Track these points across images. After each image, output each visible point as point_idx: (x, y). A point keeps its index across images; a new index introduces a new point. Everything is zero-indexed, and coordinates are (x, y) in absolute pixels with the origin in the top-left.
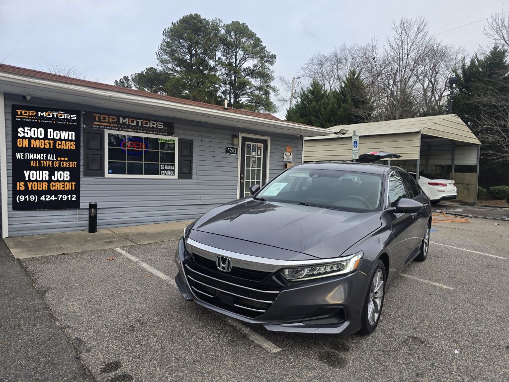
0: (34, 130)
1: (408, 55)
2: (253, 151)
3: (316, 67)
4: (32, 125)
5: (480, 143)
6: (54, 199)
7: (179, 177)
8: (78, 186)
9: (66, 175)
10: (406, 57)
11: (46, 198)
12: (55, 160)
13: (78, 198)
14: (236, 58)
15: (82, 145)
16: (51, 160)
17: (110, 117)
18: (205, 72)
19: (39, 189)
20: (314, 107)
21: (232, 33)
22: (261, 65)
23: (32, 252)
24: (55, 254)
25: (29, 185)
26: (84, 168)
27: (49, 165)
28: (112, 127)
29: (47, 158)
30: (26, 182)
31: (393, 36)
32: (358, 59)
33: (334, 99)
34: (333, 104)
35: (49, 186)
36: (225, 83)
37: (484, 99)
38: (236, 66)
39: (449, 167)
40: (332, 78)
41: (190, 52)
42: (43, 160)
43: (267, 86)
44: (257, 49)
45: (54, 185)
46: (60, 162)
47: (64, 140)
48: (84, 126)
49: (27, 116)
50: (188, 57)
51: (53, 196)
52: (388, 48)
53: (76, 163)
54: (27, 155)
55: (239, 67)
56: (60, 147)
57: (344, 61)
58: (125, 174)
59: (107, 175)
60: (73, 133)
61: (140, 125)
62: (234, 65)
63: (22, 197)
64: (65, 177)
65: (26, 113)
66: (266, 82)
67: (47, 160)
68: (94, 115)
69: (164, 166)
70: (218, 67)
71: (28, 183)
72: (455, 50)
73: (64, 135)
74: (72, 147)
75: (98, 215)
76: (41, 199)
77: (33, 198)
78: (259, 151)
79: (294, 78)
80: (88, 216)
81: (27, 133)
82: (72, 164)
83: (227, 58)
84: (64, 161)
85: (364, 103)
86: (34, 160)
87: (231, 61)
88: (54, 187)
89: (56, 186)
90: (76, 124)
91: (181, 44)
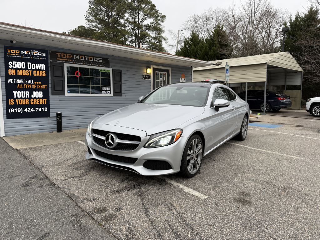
0: (19, 63)
1: (255, 14)
2: (160, 77)
3: (193, 24)
4: (17, 60)
5: (303, 71)
6: (33, 111)
7: (114, 95)
8: (48, 101)
9: (41, 94)
10: (254, 15)
11: (28, 110)
12: (33, 84)
13: (49, 109)
14: (139, 18)
15: (50, 74)
16: (30, 84)
17: (67, 55)
18: (118, 28)
19: (23, 104)
20: (193, 49)
21: (136, 2)
22: (155, 22)
23: (24, 145)
24: (40, 145)
25: (17, 101)
26: (52, 90)
27: (29, 87)
28: (69, 61)
29: (28, 81)
30: (15, 99)
32: (220, 18)
33: (207, 44)
34: (206, 47)
35: (30, 102)
36: (132, 35)
37: (304, 42)
38: (139, 23)
39: (283, 87)
40: (203, 31)
41: (107, 14)
42: (25, 84)
43: (160, 37)
44: (153, 12)
45: (33, 101)
46: (36, 85)
47: (38, 70)
48: (51, 61)
49: (14, 54)
50: (106, 18)
51: (33, 109)
52: (242, 9)
53: (46, 85)
54: (15, 80)
55: (141, 24)
56: (35, 75)
57: (211, 19)
58: (79, 93)
59: (67, 94)
60: (44, 65)
61: (87, 60)
62: (137, 23)
63: (12, 110)
64: (40, 96)
65: (13, 51)
66: (159, 34)
67: (28, 84)
68: (57, 53)
69: (104, 88)
70: (127, 25)
71: (16, 100)
73: (38, 67)
74: (43, 75)
75: (62, 121)
76: (25, 111)
77: (20, 110)
78: (164, 77)
79: (179, 31)
80: (56, 121)
81: (15, 65)
82: (44, 87)
83: (133, 18)
84: (39, 84)
85: (227, 45)
86: (19, 84)
87: (135, 20)
88: (33, 102)
89: (34, 101)
90: (45, 59)
91: (101, 9)
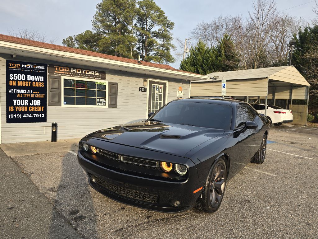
0: (19, 76)
1: (263, 25)
2: (156, 90)
3: (201, 32)
4: (18, 72)
5: (309, 85)
6: (31, 116)
7: (109, 107)
8: (45, 109)
9: (39, 102)
11: (26, 116)
12: (32, 94)
13: (45, 116)
14: (147, 24)
16: (29, 93)
17: (65, 68)
18: (126, 34)
19: (22, 110)
20: (199, 59)
21: (144, 7)
22: (164, 29)
25: (17, 108)
26: (49, 101)
27: (28, 96)
28: (66, 74)
29: (27, 92)
30: (14, 107)
31: (253, 11)
32: (230, 26)
33: (213, 54)
34: (212, 57)
35: (28, 109)
36: (139, 42)
38: (147, 30)
39: (289, 101)
40: (213, 39)
41: (115, 20)
42: (25, 93)
43: (168, 44)
44: (161, 18)
45: (31, 108)
46: (35, 95)
47: (37, 81)
48: (49, 74)
49: (15, 67)
50: (114, 24)
51: (31, 115)
52: (250, 20)
53: (44, 95)
54: (15, 90)
55: (149, 31)
56: (34, 86)
57: (221, 27)
58: (74, 104)
59: (63, 105)
60: (43, 77)
61: (84, 73)
62: (145, 29)
63: (12, 116)
64: (38, 104)
65: (14, 65)
66: (167, 41)
67: (27, 93)
68: (55, 67)
69: (99, 100)
70: (135, 31)
71: (16, 107)
72: (298, 20)
73: (37, 78)
74: (42, 86)
76: (24, 116)
77: (18, 116)
78: (161, 90)
81: (15, 77)
82: (42, 96)
83: (141, 24)
84: (37, 94)
85: (233, 57)
86: (19, 93)
87: (143, 26)
88: (31, 110)
89: (33, 109)
90: (44, 72)
91: (109, 14)
